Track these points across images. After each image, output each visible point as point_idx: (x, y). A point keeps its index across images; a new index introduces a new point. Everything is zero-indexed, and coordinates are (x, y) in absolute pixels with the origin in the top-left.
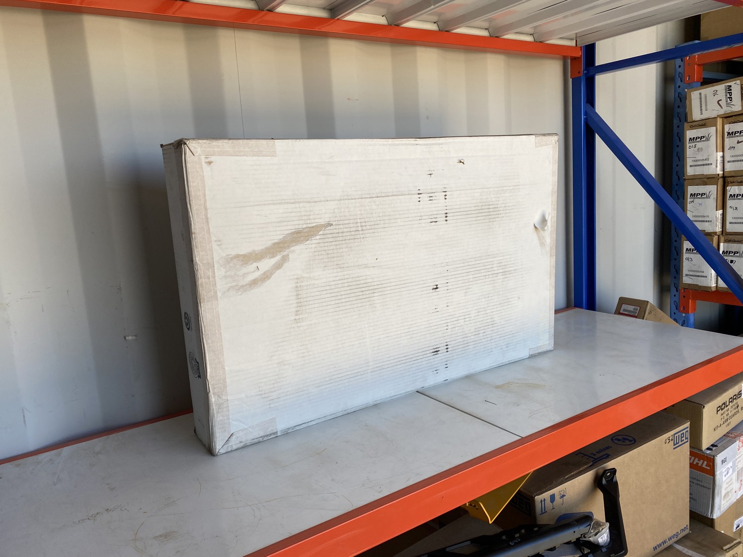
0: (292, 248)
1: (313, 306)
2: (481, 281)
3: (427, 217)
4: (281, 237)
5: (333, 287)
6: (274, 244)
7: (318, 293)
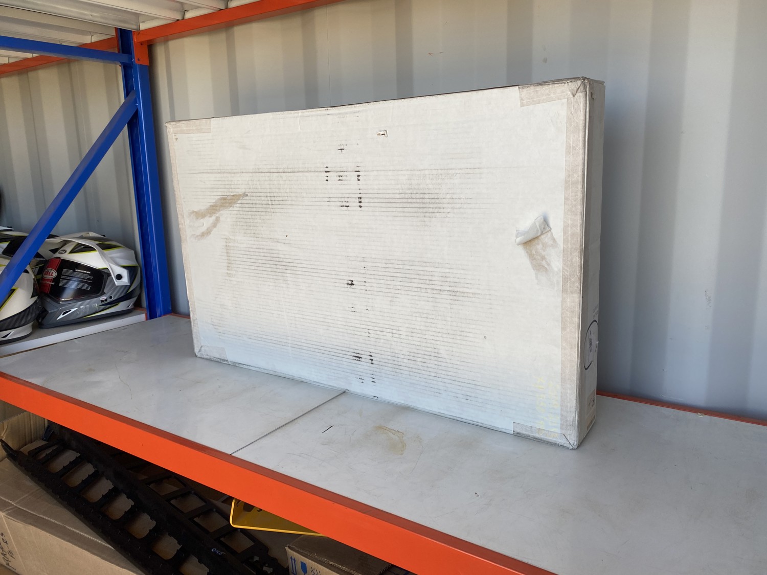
0: (222, 212)
1: (239, 266)
2: (413, 293)
3: (337, 200)
4: (214, 201)
5: (252, 254)
6: (211, 206)
7: (241, 256)
